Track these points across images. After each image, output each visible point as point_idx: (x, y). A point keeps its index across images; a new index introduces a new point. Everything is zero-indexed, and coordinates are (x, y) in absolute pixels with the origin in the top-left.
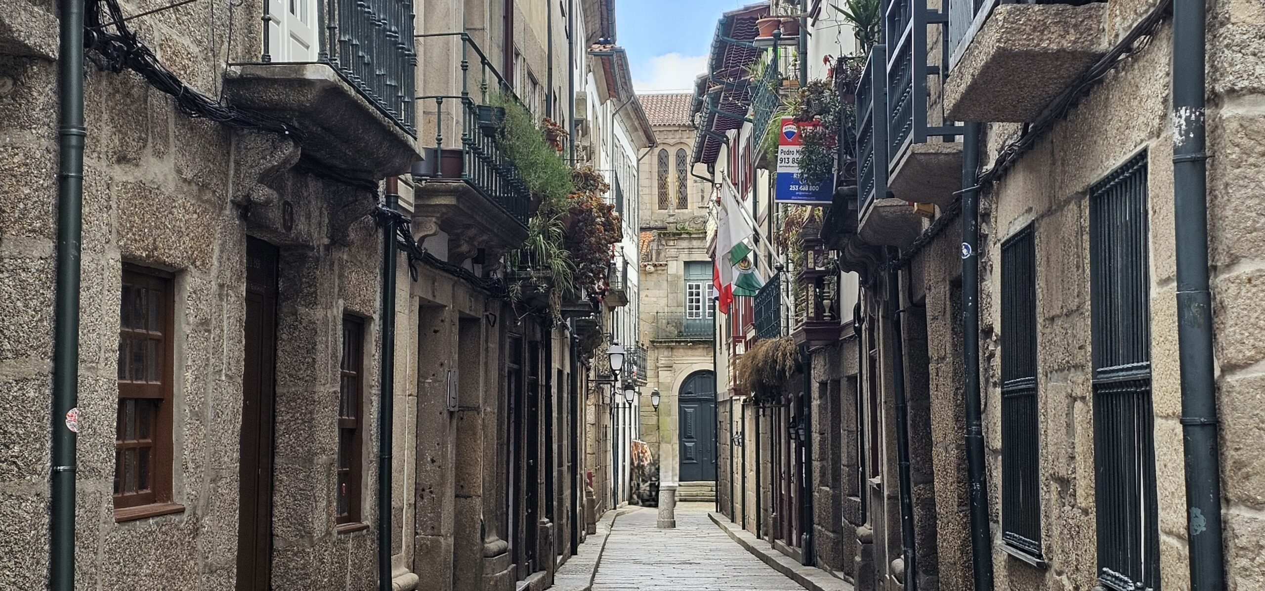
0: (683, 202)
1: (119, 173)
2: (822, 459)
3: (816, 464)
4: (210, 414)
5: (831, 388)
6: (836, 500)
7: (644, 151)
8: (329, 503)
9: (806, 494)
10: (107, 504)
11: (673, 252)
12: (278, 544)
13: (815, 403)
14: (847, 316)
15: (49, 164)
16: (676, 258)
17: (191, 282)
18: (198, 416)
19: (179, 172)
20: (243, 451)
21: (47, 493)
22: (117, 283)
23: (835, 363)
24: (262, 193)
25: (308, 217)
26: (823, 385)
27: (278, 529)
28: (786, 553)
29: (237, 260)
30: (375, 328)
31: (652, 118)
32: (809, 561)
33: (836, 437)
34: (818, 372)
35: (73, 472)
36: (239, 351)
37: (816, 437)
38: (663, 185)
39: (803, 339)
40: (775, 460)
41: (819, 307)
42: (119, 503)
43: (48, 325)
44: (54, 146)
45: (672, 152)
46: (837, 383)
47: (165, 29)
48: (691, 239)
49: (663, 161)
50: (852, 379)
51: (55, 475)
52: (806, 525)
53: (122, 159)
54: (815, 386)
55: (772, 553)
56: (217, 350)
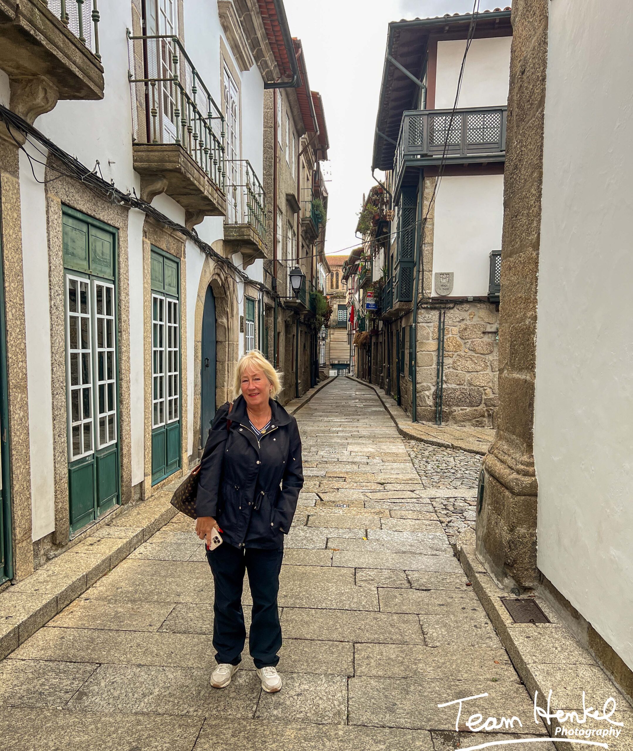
0: (337, 287)
2: (374, 359)
3: (372, 361)
5: (376, 344)
6: (376, 369)
7: (327, 274)
9: (370, 368)
11: (335, 302)
13: (373, 347)
14: (380, 329)
16: (335, 304)
23: (377, 338)
26: (374, 343)
28: (365, 381)
31: (329, 263)
32: (370, 382)
33: (377, 355)
34: (374, 340)
37: (372, 355)
38: (332, 282)
39: (370, 333)
40: (363, 360)
41: (374, 327)
45: (335, 272)
46: (377, 343)
48: (340, 298)
49: (332, 276)
50: (381, 343)
52: (370, 374)
54: (373, 343)
55: (362, 381)
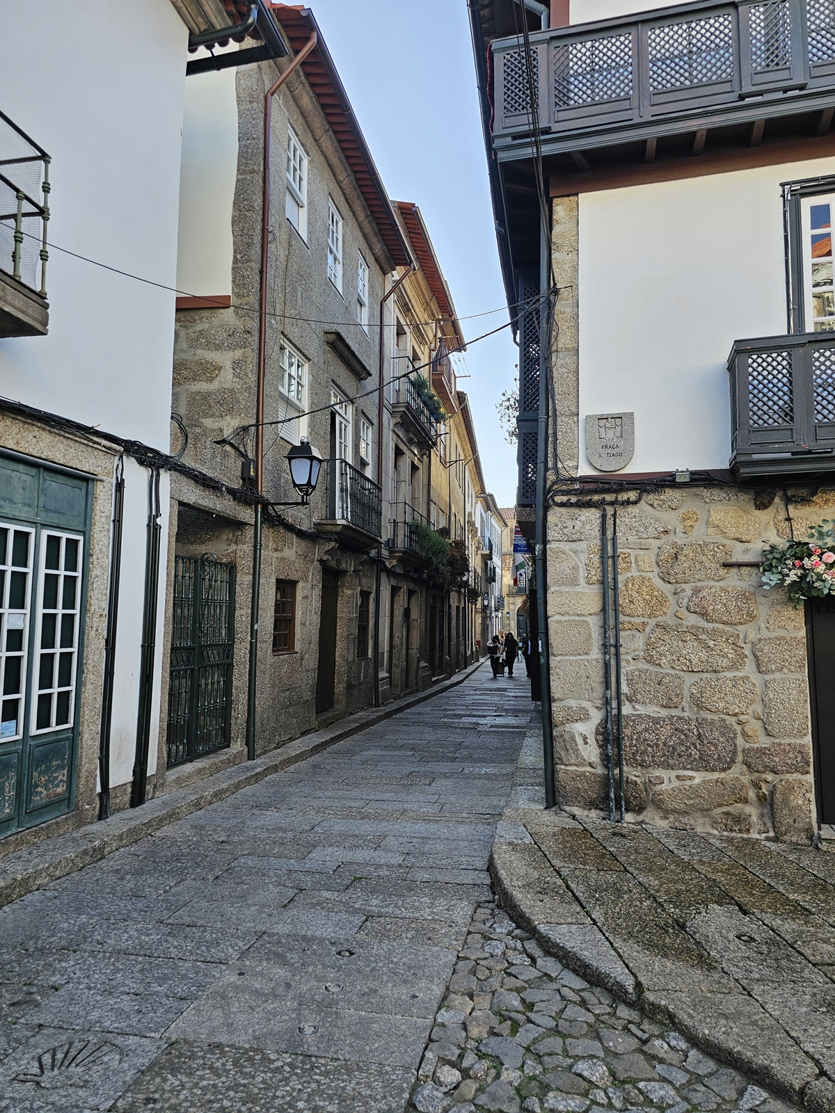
1: (275, 555)
4: (308, 624)
7: (503, 528)
8: (354, 651)
10: (270, 651)
12: (337, 663)
15: (251, 554)
17: (300, 585)
18: (303, 624)
19: (297, 553)
20: (320, 635)
21: (249, 648)
22: (274, 586)
24: (325, 558)
25: (346, 562)
27: (337, 659)
29: (319, 577)
30: (372, 596)
35: (256, 641)
36: (319, 605)
42: (274, 651)
43: (250, 599)
44: (252, 549)
47: (292, 512)
51: (251, 643)
53: (276, 550)
56: (311, 604)
